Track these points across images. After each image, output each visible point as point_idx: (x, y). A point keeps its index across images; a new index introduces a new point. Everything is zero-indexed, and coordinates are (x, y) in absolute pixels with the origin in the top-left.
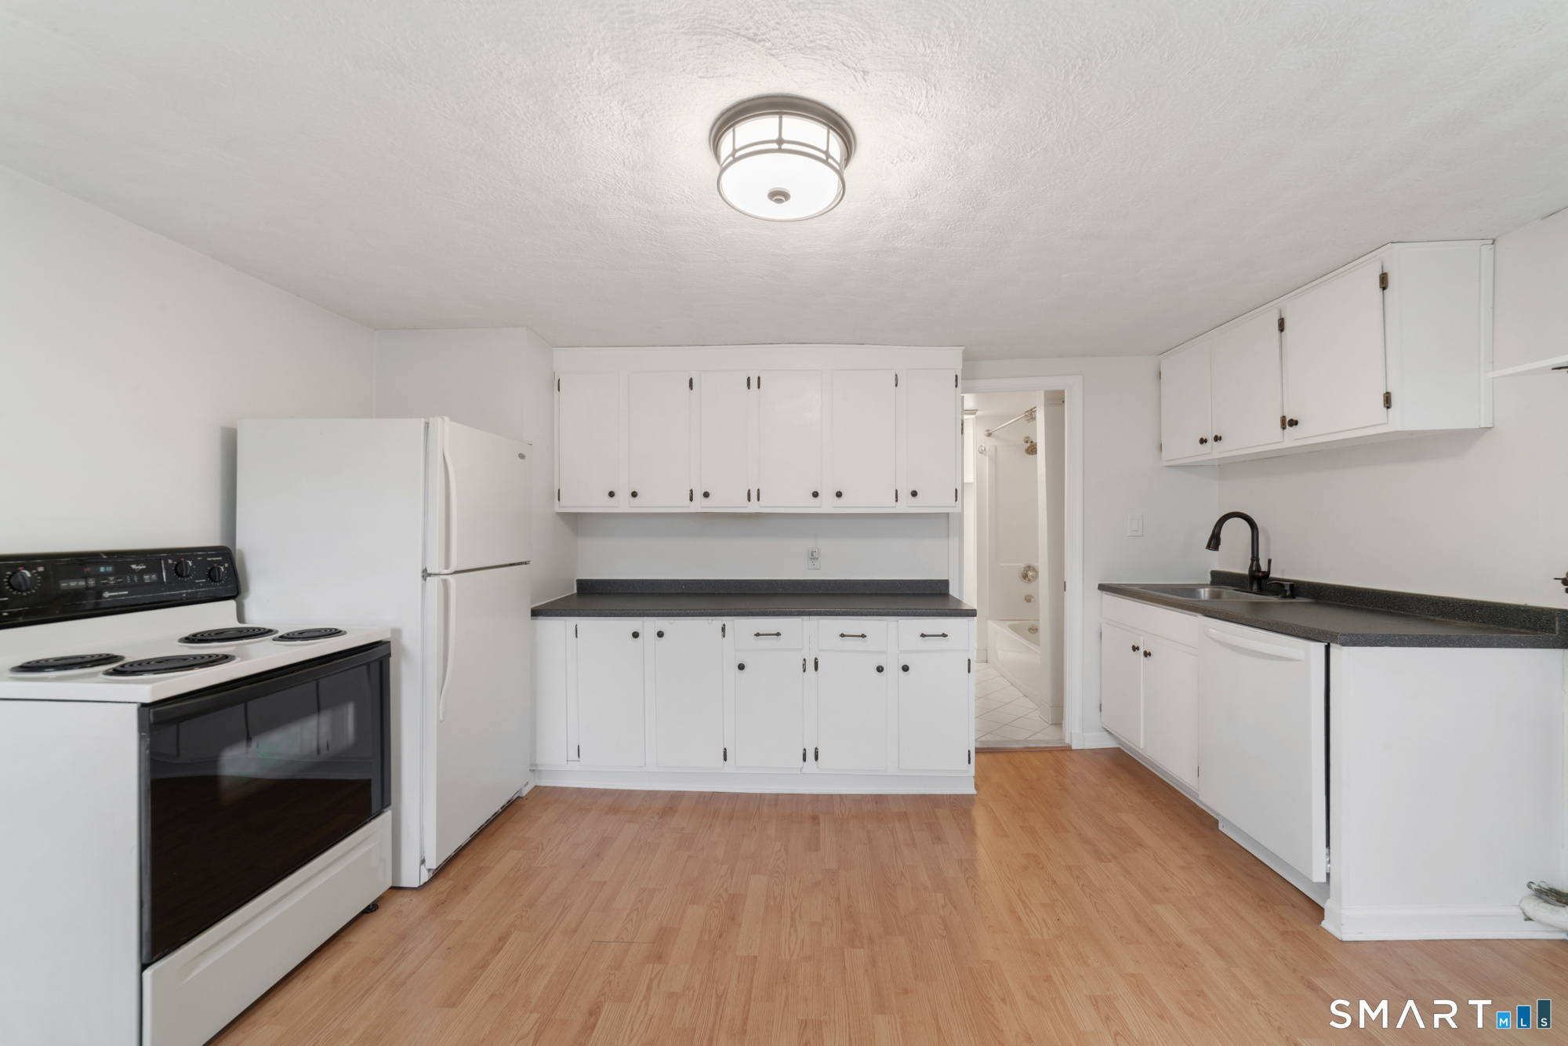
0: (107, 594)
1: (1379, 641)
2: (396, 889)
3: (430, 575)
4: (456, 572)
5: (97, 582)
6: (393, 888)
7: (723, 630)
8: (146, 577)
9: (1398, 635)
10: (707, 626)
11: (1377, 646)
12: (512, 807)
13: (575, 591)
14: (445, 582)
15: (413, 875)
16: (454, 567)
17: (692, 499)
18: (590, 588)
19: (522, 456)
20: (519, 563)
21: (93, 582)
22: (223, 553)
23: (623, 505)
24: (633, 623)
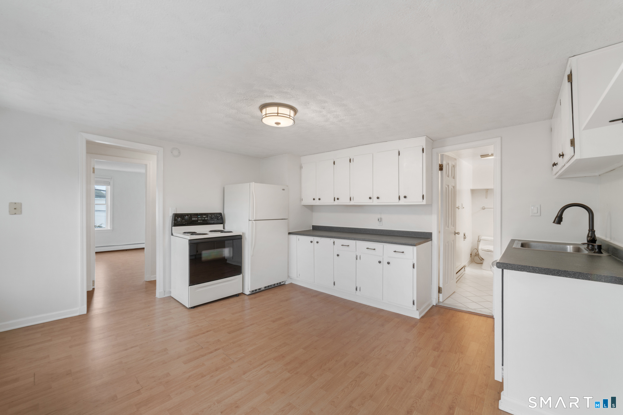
0: (199, 221)
1: (520, 268)
2: (243, 294)
3: (250, 220)
4: (255, 220)
5: (198, 219)
6: (242, 293)
7: (334, 243)
8: (206, 218)
9: (532, 267)
10: (329, 241)
11: (519, 271)
12: (280, 285)
13: (312, 229)
14: (253, 222)
15: (247, 292)
16: (254, 219)
17: (334, 200)
18: (315, 228)
19: (283, 190)
20: (283, 219)
21: (197, 219)
22: (220, 214)
23: (317, 203)
24: (311, 238)
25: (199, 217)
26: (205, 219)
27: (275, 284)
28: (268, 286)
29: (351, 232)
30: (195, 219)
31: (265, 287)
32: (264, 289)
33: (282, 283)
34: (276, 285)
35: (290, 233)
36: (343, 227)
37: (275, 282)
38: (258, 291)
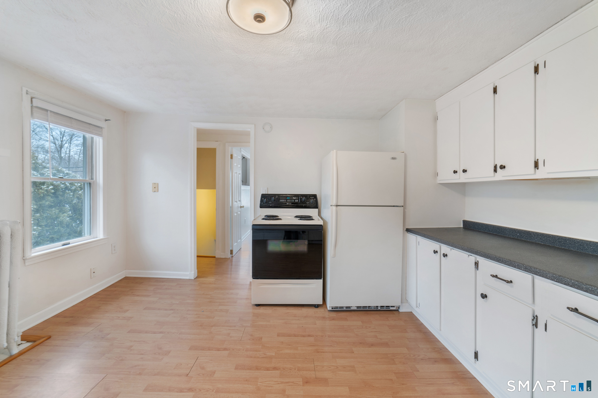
0: (287, 204)
2: (322, 306)
12: (387, 310)
13: (462, 226)
14: (333, 208)
16: (335, 204)
17: (495, 171)
18: (469, 226)
19: (393, 158)
20: (394, 206)
21: (285, 201)
22: (315, 196)
23: (461, 178)
24: (435, 245)
25: (288, 199)
26: (295, 201)
27: (378, 306)
28: (364, 307)
29: (549, 246)
30: (283, 201)
31: (358, 307)
32: (356, 308)
33: (391, 308)
34: (379, 308)
35: (408, 230)
36: (529, 232)
37: (379, 303)
38: (345, 309)
